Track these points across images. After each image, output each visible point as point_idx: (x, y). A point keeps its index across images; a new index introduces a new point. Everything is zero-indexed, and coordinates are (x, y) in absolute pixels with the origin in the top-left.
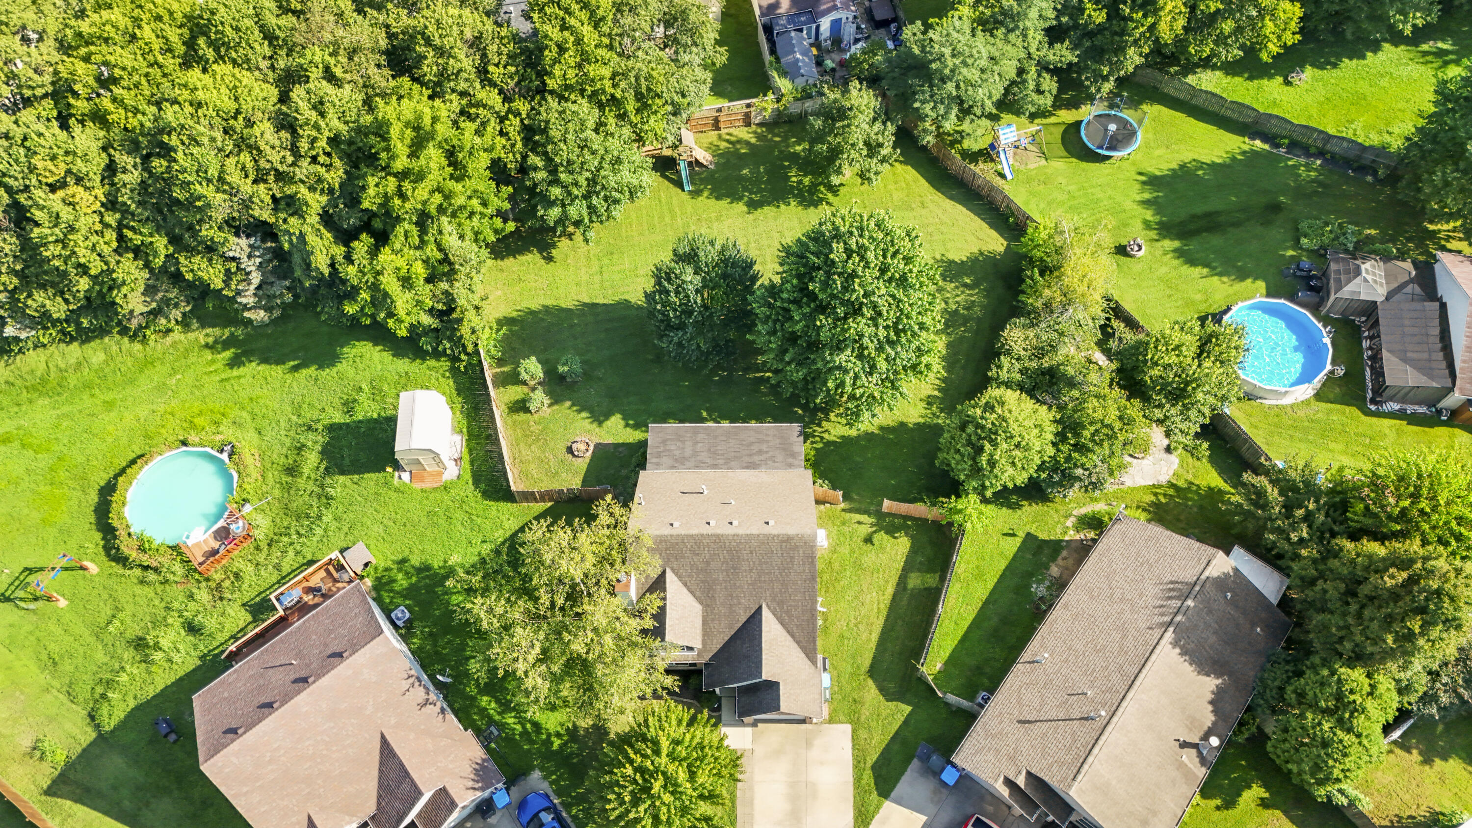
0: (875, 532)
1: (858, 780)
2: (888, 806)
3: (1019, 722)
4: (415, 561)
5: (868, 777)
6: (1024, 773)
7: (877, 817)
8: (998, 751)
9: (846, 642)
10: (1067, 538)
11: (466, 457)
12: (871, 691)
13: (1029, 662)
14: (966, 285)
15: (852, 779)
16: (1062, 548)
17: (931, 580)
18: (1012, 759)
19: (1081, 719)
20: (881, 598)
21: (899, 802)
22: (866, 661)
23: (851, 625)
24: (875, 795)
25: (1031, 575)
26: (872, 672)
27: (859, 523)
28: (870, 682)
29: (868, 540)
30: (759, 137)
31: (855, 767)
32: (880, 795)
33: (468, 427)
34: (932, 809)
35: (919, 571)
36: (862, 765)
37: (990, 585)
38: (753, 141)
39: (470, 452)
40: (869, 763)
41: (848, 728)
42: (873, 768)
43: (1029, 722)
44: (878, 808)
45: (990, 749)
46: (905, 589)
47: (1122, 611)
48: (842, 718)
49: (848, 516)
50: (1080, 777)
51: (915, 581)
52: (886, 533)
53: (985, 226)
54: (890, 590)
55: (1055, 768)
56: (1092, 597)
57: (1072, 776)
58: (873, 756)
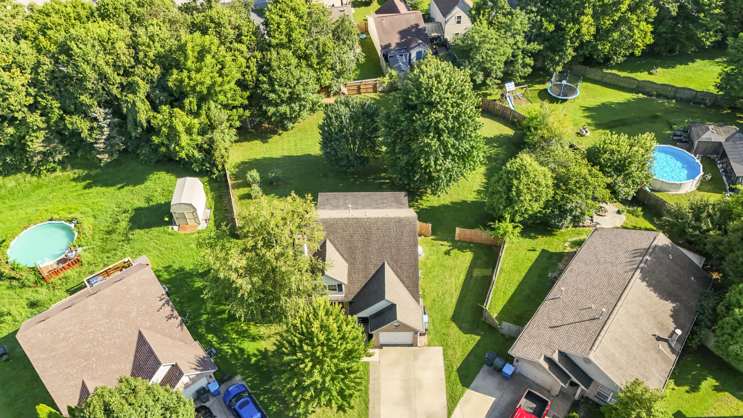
0: (452, 249)
1: (448, 377)
2: (469, 393)
3: (550, 328)
4: (176, 267)
5: (455, 376)
6: (557, 352)
7: (462, 399)
8: (538, 344)
9: (437, 303)
10: (566, 251)
11: (212, 218)
12: (454, 329)
13: (553, 299)
14: (494, 146)
15: (444, 377)
16: (564, 256)
17: (487, 272)
18: (548, 346)
19: (590, 320)
20: (457, 281)
21: (476, 390)
22: (450, 312)
23: (440, 295)
24: (460, 386)
25: (547, 269)
26: (454, 318)
27: (442, 245)
28: (453, 324)
29: (447, 253)
30: (381, 97)
31: (446, 370)
32: (463, 386)
33: (215, 205)
34: (499, 393)
35: (480, 267)
36: (450, 369)
37: (523, 274)
38: (378, 98)
39: (215, 216)
40: (455, 368)
41: (441, 349)
42: (458, 370)
43: (556, 327)
44: (462, 393)
45: (533, 344)
46: (471, 276)
47: (607, 267)
48: (436, 343)
49: (435, 242)
50: (594, 348)
51: (477, 273)
52: (458, 250)
53: (502, 126)
54: (462, 277)
55: (577, 346)
56: (586, 264)
57: (589, 348)
58: (457, 364)
